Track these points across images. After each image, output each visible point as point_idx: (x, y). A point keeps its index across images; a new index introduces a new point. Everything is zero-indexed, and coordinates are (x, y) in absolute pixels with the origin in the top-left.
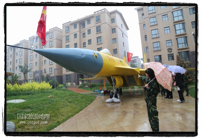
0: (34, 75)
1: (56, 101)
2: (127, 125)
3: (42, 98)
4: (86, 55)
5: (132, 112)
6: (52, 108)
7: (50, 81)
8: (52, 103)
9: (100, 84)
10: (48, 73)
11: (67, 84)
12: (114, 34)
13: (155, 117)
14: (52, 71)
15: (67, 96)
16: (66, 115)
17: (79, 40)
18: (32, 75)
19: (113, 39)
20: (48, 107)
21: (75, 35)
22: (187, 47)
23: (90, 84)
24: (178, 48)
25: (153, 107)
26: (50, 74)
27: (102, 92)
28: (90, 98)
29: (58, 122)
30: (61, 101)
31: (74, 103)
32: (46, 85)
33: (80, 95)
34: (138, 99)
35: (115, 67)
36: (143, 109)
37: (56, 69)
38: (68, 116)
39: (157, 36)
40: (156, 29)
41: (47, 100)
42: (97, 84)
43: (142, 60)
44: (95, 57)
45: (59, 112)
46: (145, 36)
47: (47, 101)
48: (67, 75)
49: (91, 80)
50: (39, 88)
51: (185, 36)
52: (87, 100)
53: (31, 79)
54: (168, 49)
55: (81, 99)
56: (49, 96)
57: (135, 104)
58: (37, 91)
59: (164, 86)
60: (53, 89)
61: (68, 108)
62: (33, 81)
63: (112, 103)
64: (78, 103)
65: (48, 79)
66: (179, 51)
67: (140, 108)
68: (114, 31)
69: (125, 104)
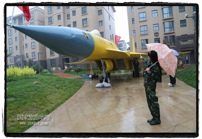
0: (15, 60)
1: (42, 87)
2: (123, 112)
3: (27, 85)
4: (76, 35)
5: (126, 97)
6: (38, 96)
7: (33, 66)
8: (38, 90)
9: (86, 68)
10: (30, 57)
11: (51, 69)
12: (101, 16)
13: (155, 103)
14: (34, 56)
15: (54, 81)
16: (55, 103)
17: (63, 22)
18: (13, 60)
19: (99, 21)
20: (33, 95)
21: (59, 17)
22: (173, 32)
23: (76, 69)
24: (165, 32)
25: (153, 93)
26: (33, 59)
27: (90, 76)
28: (78, 83)
29: (47, 110)
30: (48, 88)
31: (62, 89)
32: (29, 71)
33: (67, 80)
34: (129, 83)
35: (106, 50)
36: (135, 93)
37: (40, 53)
38: (57, 104)
39: (145, 19)
40: (143, 12)
41: (33, 86)
42: (83, 68)
43: (128, 43)
44: (86, 37)
45: (47, 100)
46: (132, 19)
47: (33, 88)
48: (51, 60)
49: (77, 65)
50: (22, 74)
51: (172, 20)
52: (75, 85)
53: (12, 65)
54: (155, 33)
55: (69, 84)
56: (34, 83)
57: (127, 89)
58: (20, 77)
59: (167, 70)
60: (37, 75)
61: (56, 94)
62: (14, 66)
63: (102, 87)
64: (66, 89)
65: (31, 64)
66: (166, 36)
67: (133, 93)
68: (100, 13)
69: (116, 88)
